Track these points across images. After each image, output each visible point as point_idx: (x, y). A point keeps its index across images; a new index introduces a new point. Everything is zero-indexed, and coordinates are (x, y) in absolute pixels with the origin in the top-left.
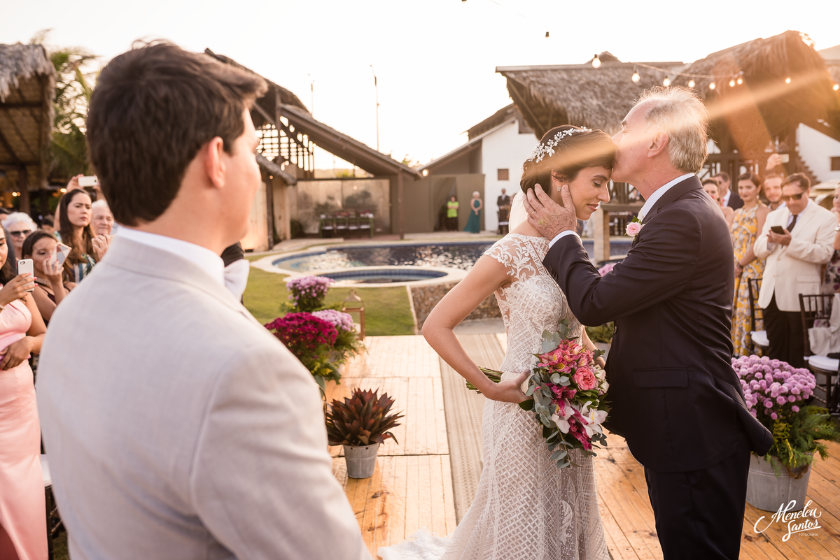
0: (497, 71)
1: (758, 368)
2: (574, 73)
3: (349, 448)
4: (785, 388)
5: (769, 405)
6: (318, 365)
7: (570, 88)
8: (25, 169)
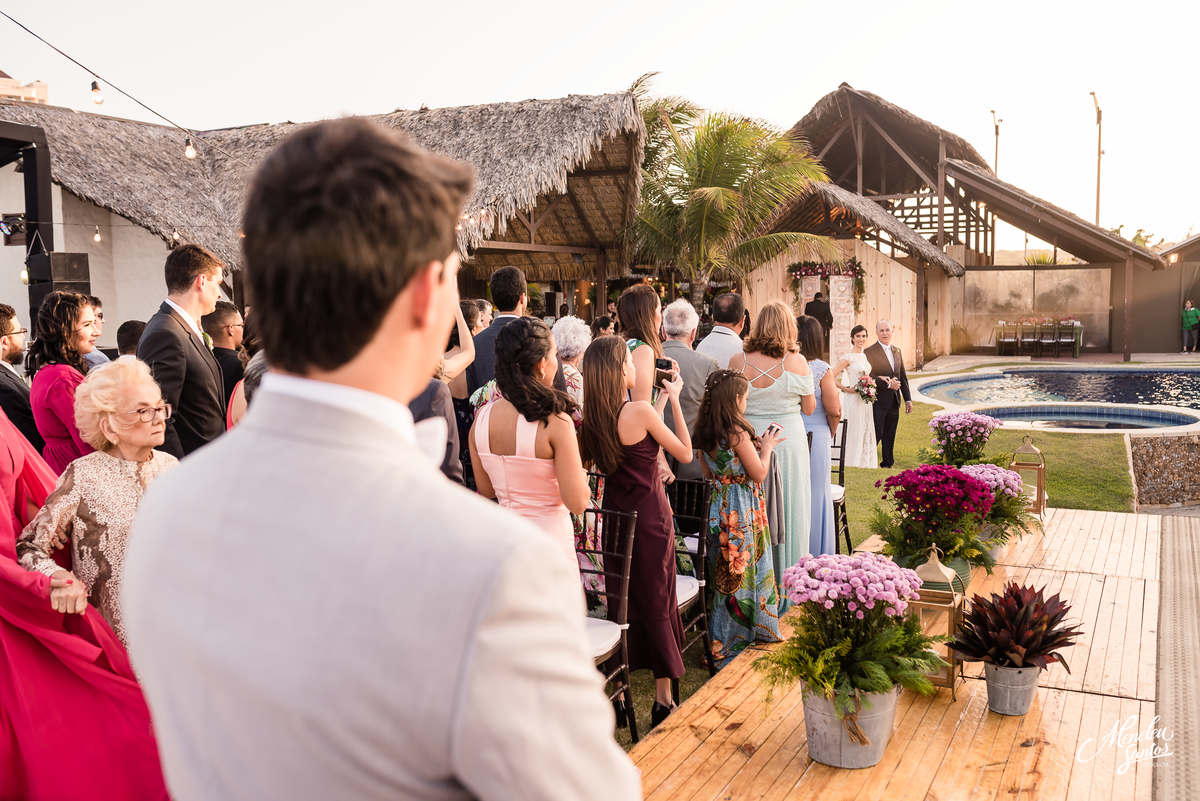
3: (992, 667)
6: (961, 542)
8: (605, 252)
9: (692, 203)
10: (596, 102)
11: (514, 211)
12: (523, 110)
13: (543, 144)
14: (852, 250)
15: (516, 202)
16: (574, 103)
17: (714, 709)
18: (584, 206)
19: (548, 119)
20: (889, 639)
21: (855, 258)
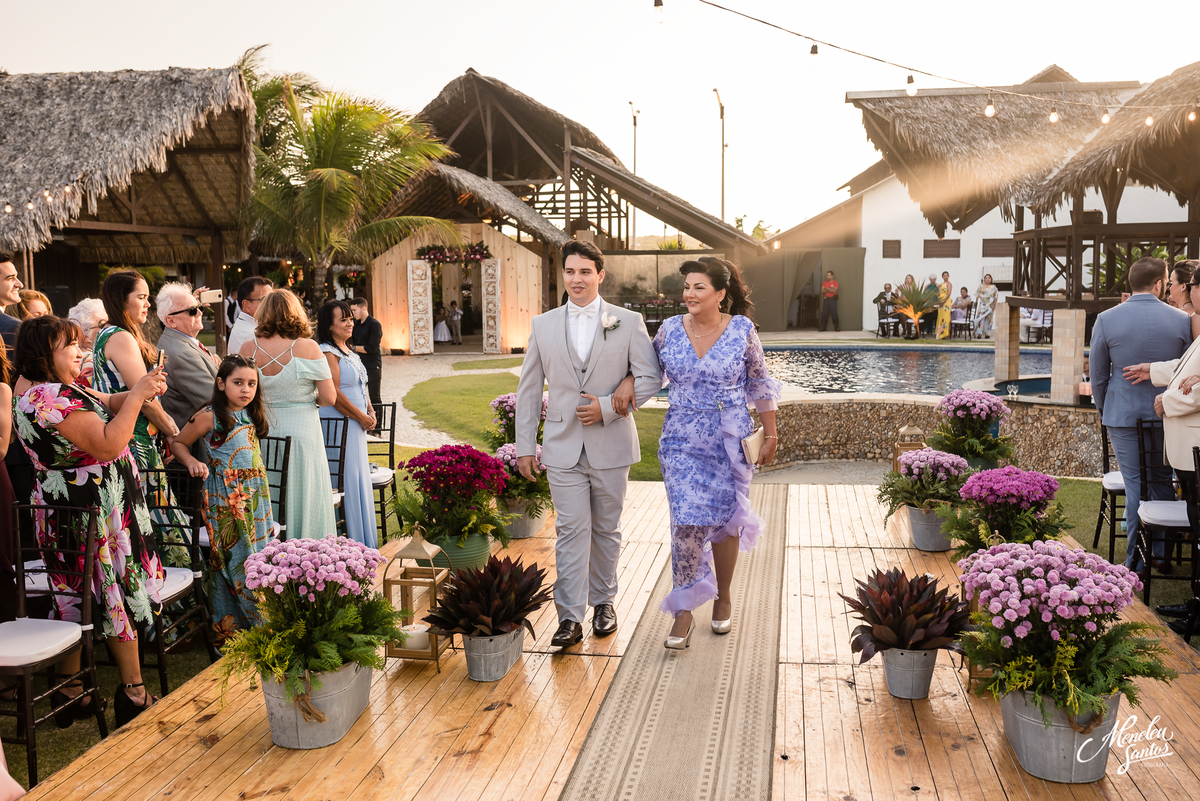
0: (848, 100)
1: (1042, 561)
2: (963, 101)
3: (469, 638)
4: (1074, 594)
5: (1047, 618)
6: (474, 519)
7: (955, 124)
8: (220, 235)
9: (309, 183)
10: (199, 76)
11: (105, 189)
12: (118, 81)
13: (138, 118)
14: (480, 234)
15: (107, 180)
16: (175, 76)
17: (192, 702)
18: (195, 186)
19: (146, 92)
20: (342, 618)
21: (482, 242)
